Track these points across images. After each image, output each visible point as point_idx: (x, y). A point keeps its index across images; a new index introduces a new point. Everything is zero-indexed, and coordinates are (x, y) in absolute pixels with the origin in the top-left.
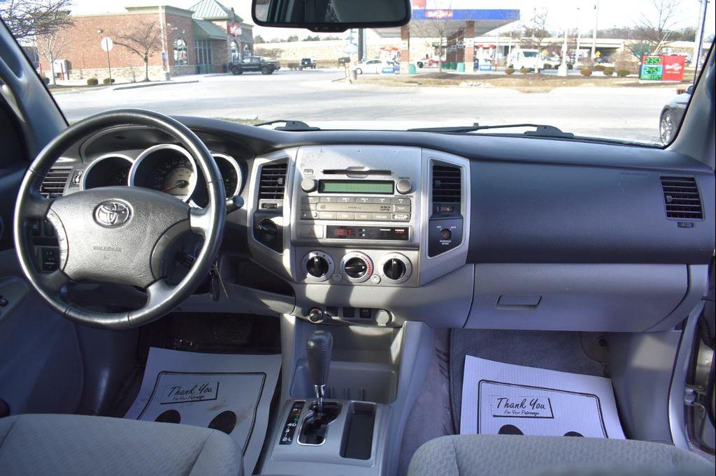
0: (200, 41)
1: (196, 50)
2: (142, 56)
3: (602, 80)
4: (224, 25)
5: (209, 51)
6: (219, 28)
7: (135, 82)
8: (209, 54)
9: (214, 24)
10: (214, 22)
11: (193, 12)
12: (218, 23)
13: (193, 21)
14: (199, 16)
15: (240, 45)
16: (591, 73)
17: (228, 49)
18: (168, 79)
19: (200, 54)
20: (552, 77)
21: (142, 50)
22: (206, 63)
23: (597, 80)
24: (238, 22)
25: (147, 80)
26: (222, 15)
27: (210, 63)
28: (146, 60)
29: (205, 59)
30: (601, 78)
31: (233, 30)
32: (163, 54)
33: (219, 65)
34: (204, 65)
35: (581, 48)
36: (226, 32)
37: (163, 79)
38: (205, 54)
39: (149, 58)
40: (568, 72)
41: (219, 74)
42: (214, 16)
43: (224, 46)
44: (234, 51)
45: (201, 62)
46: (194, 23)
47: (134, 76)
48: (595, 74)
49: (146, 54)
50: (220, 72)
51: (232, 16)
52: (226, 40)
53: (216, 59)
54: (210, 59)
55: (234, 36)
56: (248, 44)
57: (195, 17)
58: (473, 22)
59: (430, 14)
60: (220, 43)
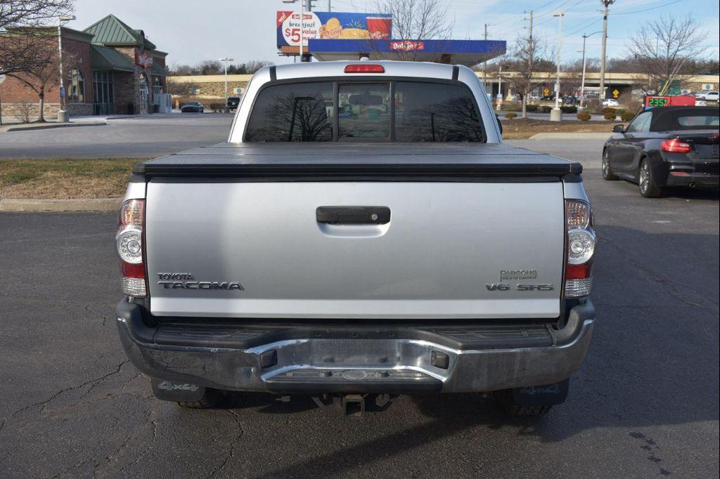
0: (99, 73)
1: (95, 83)
2: (37, 91)
3: (602, 125)
4: (131, 53)
5: (111, 85)
6: (125, 57)
7: (28, 122)
8: (111, 90)
9: (118, 52)
10: (118, 49)
11: (92, 36)
12: (124, 51)
13: (93, 47)
14: (99, 40)
15: (150, 80)
16: (590, 118)
17: (136, 83)
18: (66, 120)
19: (100, 89)
20: (542, 122)
21: (38, 83)
22: (106, 101)
23: (596, 125)
24: (149, 49)
25: (42, 120)
26: (128, 40)
27: (111, 101)
28: (42, 95)
29: (106, 97)
30: (601, 122)
31: (142, 59)
32: (61, 88)
33: (123, 103)
34: (103, 103)
35: (586, 85)
36: (134, 62)
37: (60, 119)
38: (105, 90)
39: (46, 94)
40: (561, 116)
41: (122, 116)
42: (118, 40)
43: (130, 80)
44: (142, 86)
45: (100, 101)
46: (93, 48)
47: (27, 115)
48: (594, 118)
49: (42, 88)
50: (124, 114)
51: (142, 42)
52: (132, 73)
53: (118, 96)
54: (111, 96)
55: (143, 67)
56: (159, 77)
57: (93, 41)
58: (450, 56)
59: (396, 46)
60: (124, 76)
